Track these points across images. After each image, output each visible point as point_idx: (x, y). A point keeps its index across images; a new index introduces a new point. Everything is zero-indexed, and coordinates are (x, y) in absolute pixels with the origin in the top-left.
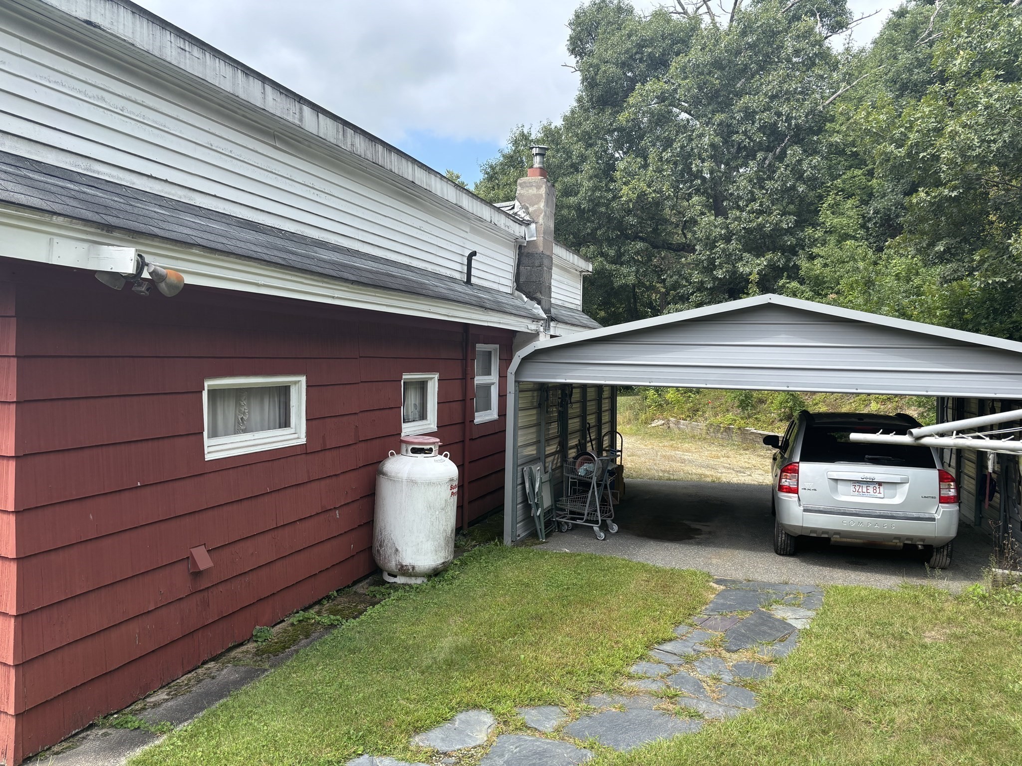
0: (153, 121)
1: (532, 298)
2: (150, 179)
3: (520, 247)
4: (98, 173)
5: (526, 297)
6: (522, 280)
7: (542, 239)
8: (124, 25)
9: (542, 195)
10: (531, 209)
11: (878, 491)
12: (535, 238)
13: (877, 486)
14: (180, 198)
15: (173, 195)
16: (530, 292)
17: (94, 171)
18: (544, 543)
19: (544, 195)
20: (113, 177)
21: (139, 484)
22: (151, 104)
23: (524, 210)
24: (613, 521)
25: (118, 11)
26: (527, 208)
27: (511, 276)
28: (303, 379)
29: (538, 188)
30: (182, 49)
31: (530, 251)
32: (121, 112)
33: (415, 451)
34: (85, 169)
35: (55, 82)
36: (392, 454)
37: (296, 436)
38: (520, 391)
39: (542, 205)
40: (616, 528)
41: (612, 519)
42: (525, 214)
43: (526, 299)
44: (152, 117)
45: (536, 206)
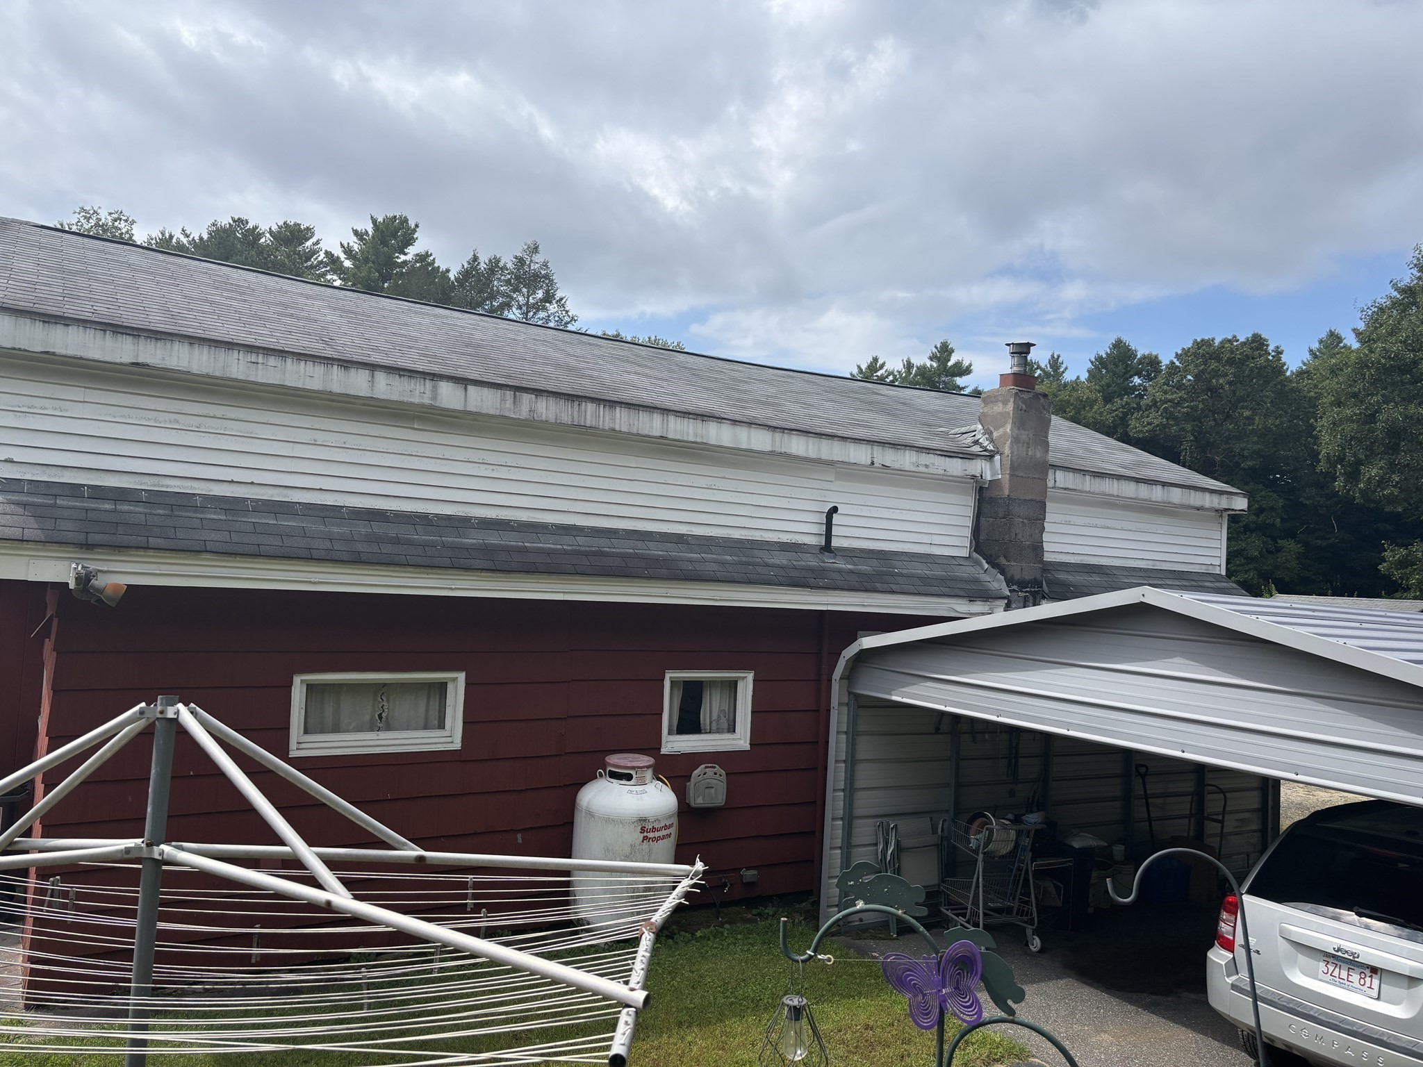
0: (237, 431)
1: (993, 564)
2: (232, 484)
3: (981, 490)
4: (167, 486)
5: (987, 563)
6: (983, 537)
7: (1007, 476)
8: (178, 357)
9: (1008, 413)
10: (995, 434)
11: (1368, 984)
12: (1000, 477)
13: (1368, 972)
14: (272, 496)
15: (262, 495)
16: (991, 556)
17: (162, 486)
18: (894, 939)
19: (1011, 413)
20: (184, 488)
21: (192, 773)
22: (233, 416)
23: (987, 436)
24: (1036, 932)
25: (171, 347)
26: (991, 433)
27: (968, 532)
28: (461, 676)
29: (1005, 403)
30: (254, 363)
31: (993, 496)
32: (197, 429)
33: (614, 775)
34: (151, 486)
35: (121, 416)
36: (601, 775)
37: (449, 740)
38: (858, 707)
39: (1008, 428)
40: (1037, 943)
41: (1034, 927)
42: (988, 442)
43: (986, 566)
44: (234, 427)
45: (1001, 430)
